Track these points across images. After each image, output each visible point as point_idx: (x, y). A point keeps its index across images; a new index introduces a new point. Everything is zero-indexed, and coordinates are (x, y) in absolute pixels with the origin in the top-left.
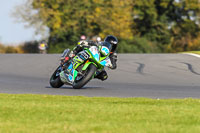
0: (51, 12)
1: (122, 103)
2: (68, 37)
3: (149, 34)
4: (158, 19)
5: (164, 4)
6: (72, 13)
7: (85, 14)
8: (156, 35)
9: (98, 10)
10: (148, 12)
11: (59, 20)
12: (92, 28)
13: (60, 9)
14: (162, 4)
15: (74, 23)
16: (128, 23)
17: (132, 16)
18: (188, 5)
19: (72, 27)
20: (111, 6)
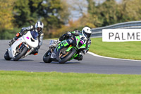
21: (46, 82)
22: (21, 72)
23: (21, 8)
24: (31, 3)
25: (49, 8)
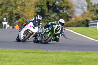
1: (31, 53)
4: (48, 12)
5: (51, 5)
6: (6, 9)
7: (12, 9)
8: (47, 20)
9: (18, 7)
10: (43, 8)
12: (15, 16)
14: (50, 4)
18: (63, 5)
20: (25, 5)
21: (58, 58)
22: (40, 51)
23: (41, 6)
24: (48, 3)
25: (60, 7)
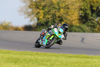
0: (38, 10)
2: (47, 23)
3: (87, 23)
11: (42, 15)
13: (43, 9)
15: (49, 16)
16: (77, 17)
17: (79, 14)
19: (48, 18)
